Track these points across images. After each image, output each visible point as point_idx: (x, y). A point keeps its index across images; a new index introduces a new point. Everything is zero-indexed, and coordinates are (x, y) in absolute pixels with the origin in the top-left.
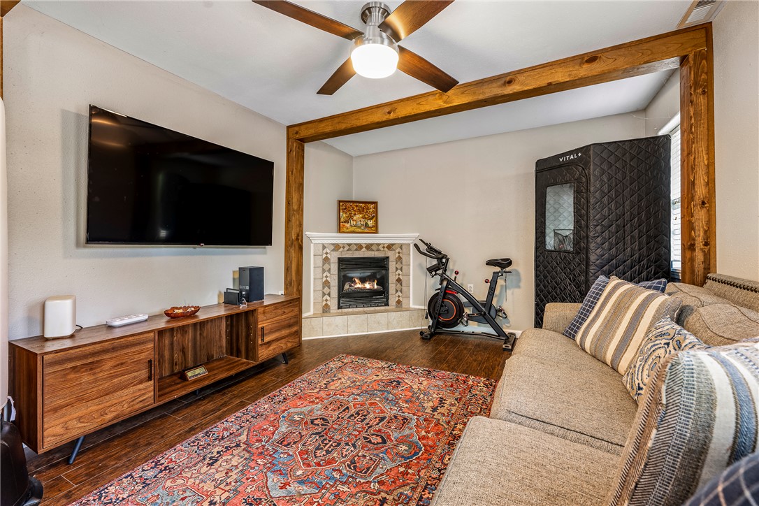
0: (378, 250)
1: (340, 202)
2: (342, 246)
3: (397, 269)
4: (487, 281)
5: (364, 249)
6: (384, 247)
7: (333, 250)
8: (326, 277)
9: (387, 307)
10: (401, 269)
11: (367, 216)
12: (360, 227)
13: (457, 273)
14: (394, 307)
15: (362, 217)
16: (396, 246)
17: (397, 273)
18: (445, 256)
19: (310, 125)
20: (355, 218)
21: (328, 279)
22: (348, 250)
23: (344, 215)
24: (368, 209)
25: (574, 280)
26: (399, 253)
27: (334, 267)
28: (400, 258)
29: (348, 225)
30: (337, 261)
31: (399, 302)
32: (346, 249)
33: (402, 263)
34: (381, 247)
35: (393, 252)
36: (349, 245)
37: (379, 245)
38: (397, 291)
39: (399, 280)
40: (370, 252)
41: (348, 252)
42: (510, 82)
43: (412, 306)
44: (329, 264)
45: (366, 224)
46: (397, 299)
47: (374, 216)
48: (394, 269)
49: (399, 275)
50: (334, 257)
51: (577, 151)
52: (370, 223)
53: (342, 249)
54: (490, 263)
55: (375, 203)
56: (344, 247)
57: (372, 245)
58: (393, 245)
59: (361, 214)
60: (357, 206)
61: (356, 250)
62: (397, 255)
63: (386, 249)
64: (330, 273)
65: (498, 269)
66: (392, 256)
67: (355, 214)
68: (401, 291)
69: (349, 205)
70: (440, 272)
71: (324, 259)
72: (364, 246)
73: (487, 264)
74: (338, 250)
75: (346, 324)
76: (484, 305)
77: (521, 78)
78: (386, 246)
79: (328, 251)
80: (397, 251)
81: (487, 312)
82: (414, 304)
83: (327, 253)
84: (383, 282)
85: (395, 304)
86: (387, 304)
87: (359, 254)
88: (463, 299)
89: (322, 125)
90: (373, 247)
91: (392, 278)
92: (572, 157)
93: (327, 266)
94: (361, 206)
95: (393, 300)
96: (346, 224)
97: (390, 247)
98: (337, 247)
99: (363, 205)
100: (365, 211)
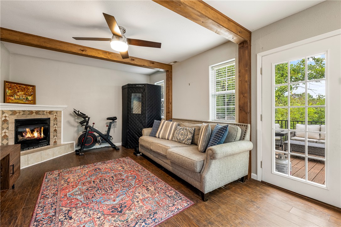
0: (43, 114)
1: (5, 82)
2: (18, 112)
3: (54, 124)
4: (107, 126)
5: (34, 114)
6: (47, 113)
7: (11, 115)
8: (5, 133)
9: (48, 146)
10: (57, 125)
11: (27, 94)
12: (22, 100)
13: (94, 124)
14: (52, 145)
15: (24, 94)
16: (54, 112)
17: (54, 126)
18: (87, 117)
19: (14, 33)
20: (18, 94)
21: (7, 134)
22: (23, 115)
23: (10, 92)
24: (28, 89)
25: (141, 122)
26: (56, 116)
27: (12, 127)
28: (56, 118)
29: (13, 98)
30: (14, 122)
31: (55, 142)
32: (21, 114)
33: (57, 121)
34: (45, 113)
35: (52, 115)
36: (24, 111)
37: (44, 111)
38: (54, 136)
39: (55, 130)
40: (38, 116)
41: (23, 116)
42: (133, 60)
43: (62, 143)
44: (8, 124)
45: (27, 98)
46: (54, 140)
47: (32, 94)
48: (53, 125)
49: (55, 127)
50: (12, 120)
51: (142, 84)
52: (30, 98)
53: (18, 114)
54: (108, 119)
55: (34, 87)
56: (19, 113)
57: (39, 111)
58: (52, 111)
59: (23, 92)
60: (20, 87)
61: (29, 114)
62: (55, 117)
63: (48, 114)
64: (8, 130)
65: (111, 121)
66: (52, 117)
67: (18, 92)
68: (56, 136)
69: (13, 85)
70: (85, 124)
71: (3, 121)
72: (34, 112)
73: (107, 119)
74: (15, 114)
75: (27, 160)
76: (106, 135)
77: (136, 60)
78: (48, 112)
79: (7, 115)
80: (55, 115)
81: (106, 138)
82: (64, 142)
83: (5, 117)
84: (47, 132)
85: (53, 143)
86: (48, 144)
87: (31, 117)
88: (97, 134)
89: (28, 38)
90: (40, 113)
91: (52, 130)
92: (141, 86)
93: (5, 126)
94: (23, 87)
95: (52, 142)
96: (11, 98)
97: (50, 112)
98: (14, 113)
99: (24, 86)
100: (26, 90)
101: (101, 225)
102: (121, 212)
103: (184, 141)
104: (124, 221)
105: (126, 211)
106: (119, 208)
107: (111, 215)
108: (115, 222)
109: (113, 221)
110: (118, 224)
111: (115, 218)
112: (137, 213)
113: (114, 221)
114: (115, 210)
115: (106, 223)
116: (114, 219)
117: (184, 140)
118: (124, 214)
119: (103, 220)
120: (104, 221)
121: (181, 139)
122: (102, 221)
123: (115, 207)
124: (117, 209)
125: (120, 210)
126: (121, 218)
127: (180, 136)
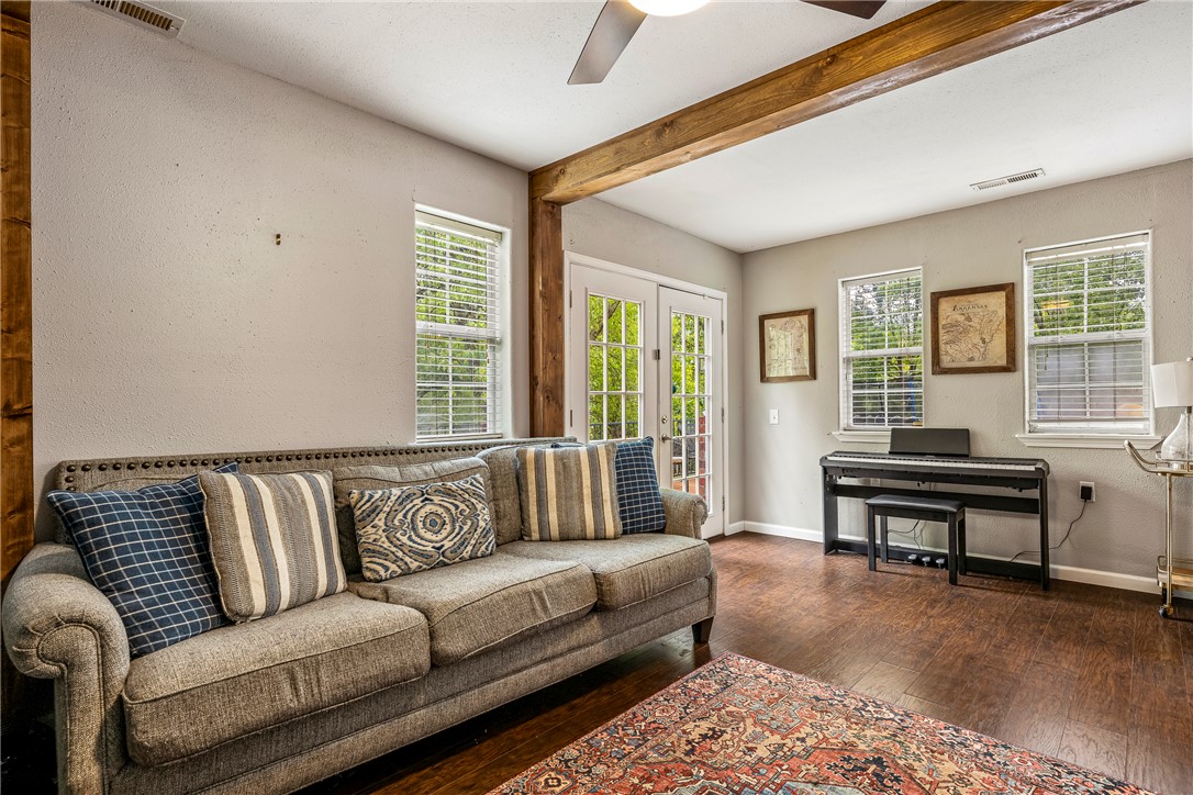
101: (961, 779)
102: (878, 761)
103: (469, 548)
104: (900, 742)
105: (863, 752)
106: (869, 771)
107: (911, 778)
108: (922, 757)
109: (925, 762)
110: (918, 749)
111: (911, 761)
112: (849, 727)
113: (920, 760)
114: (883, 778)
115: (946, 773)
116: (916, 765)
117: (463, 543)
118: (877, 750)
119: (945, 785)
120: (944, 781)
121: (447, 544)
122: (949, 785)
123: (871, 784)
124: (874, 773)
125: (873, 767)
126: (896, 750)
127: (429, 535)
